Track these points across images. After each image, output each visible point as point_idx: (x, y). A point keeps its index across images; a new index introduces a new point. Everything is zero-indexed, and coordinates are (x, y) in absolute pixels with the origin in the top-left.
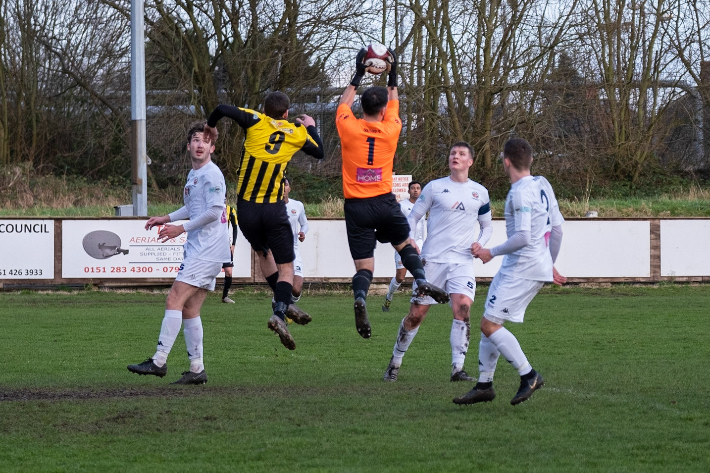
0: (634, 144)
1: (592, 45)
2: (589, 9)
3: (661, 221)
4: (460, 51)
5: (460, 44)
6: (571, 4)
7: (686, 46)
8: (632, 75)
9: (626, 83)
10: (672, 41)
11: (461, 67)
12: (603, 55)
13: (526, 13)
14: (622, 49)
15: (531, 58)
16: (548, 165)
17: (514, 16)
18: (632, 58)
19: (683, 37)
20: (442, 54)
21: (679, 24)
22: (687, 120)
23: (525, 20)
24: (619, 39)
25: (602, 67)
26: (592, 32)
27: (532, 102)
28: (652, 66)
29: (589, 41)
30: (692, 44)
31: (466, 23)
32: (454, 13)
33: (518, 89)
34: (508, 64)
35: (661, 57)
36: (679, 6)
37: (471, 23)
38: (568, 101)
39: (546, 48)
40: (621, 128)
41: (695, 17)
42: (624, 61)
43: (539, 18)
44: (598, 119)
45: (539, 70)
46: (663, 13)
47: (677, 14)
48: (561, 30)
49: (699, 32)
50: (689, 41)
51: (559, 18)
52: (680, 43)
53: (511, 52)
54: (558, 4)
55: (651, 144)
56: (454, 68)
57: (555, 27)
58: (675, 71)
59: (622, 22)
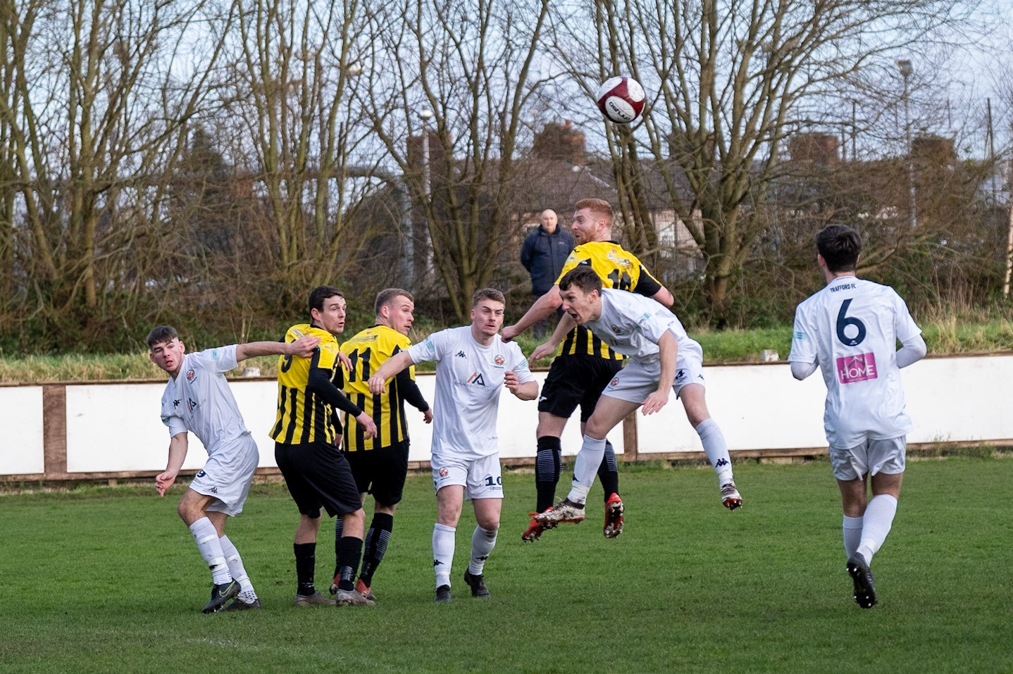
0: (311, 265)
1: (244, 115)
2: (238, 61)
4: (44, 129)
5: (44, 119)
6: (211, 55)
7: (385, 114)
8: (306, 159)
9: (296, 171)
10: (364, 107)
11: (46, 154)
12: (261, 131)
13: (142, 69)
14: (289, 120)
15: (153, 137)
16: (181, 298)
17: (124, 74)
18: (306, 133)
19: (380, 102)
20: (16, 134)
21: (374, 81)
22: (389, 226)
23: (141, 80)
24: (284, 106)
25: (260, 149)
26: (244, 96)
27: (155, 203)
28: (336, 144)
29: (238, 110)
30: (394, 111)
31: (52, 87)
32: (33, 72)
33: (133, 185)
34: (117, 147)
35: (348, 131)
36: (373, 53)
37: (59, 85)
38: (210, 202)
39: (174, 121)
40: (291, 240)
41: (397, 70)
42: (293, 140)
43: (163, 76)
44: (256, 228)
45: (165, 156)
46: (350, 65)
47: (370, 66)
48: (197, 94)
49: (404, 93)
50: (390, 107)
51: (194, 76)
52: (375, 111)
53: (122, 129)
54: (191, 55)
55: (337, 263)
56: (37, 157)
57: (187, 90)
58: (370, 152)
59: (288, 80)
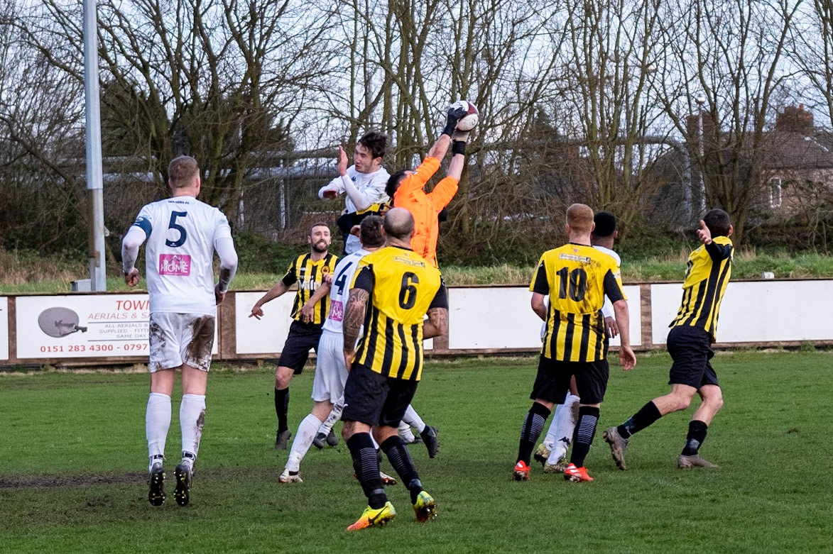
0: (619, 205)
1: (574, 100)
2: (570, 62)
3: (652, 285)
4: (434, 109)
5: (434, 102)
6: (551, 58)
7: (674, 100)
8: (617, 131)
9: (610, 139)
10: (658, 95)
11: (435, 127)
12: (586, 111)
13: (503, 68)
14: (606, 103)
15: (510, 115)
16: (529, 229)
17: (490, 71)
18: (618, 113)
19: (670, 91)
20: (415, 113)
21: (666, 76)
22: (675, 179)
23: (502, 75)
24: (602, 94)
25: (585, 124)
26: (574, 87)
27: (511, 162)
28: (638, 121)
29: (570, 96)
30: (680, 98)
31: (439, 80)
32: (426, 70)
33: (496, 149)
34: (485, 122)
35: (647, 112)
36: (665, 57)
37: (445, 79)
38: (549, 161)
39: (524, 104)
40: (606, 187)
41: (682, 69)
42: (609, 118)
43: (518, 73)
44: (582, 179)
45: (518, 129)
46: (649, 65)
47: (663, 66)
48: (539, 87)
49: (686, 85)
50: (677, 95)
51: (539, 73)
52: (666, 97)
53: (488, 110)
54: (537, 58)
55: (638, 204)
56: (428, 127)
57: (534, 82)
58: (663, 126)
59: (605, 75)
